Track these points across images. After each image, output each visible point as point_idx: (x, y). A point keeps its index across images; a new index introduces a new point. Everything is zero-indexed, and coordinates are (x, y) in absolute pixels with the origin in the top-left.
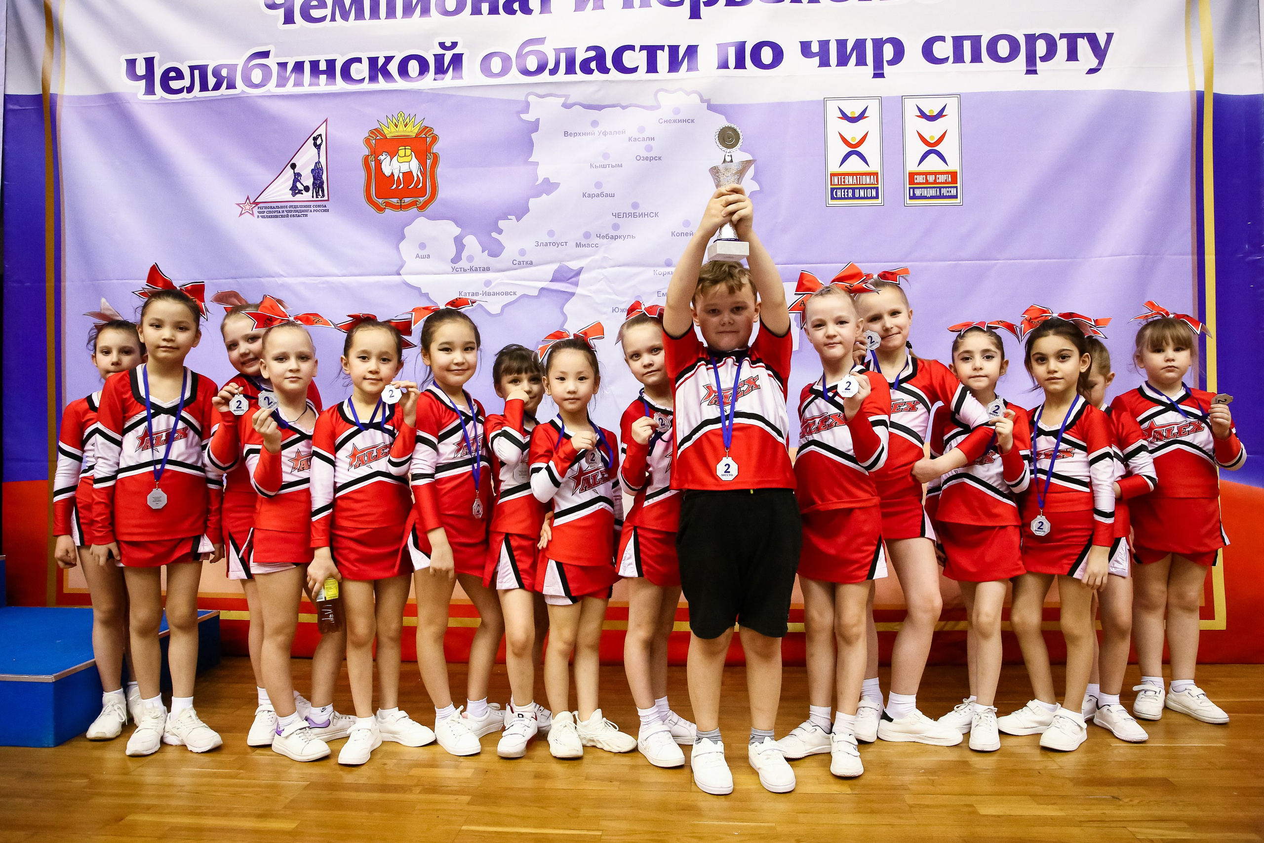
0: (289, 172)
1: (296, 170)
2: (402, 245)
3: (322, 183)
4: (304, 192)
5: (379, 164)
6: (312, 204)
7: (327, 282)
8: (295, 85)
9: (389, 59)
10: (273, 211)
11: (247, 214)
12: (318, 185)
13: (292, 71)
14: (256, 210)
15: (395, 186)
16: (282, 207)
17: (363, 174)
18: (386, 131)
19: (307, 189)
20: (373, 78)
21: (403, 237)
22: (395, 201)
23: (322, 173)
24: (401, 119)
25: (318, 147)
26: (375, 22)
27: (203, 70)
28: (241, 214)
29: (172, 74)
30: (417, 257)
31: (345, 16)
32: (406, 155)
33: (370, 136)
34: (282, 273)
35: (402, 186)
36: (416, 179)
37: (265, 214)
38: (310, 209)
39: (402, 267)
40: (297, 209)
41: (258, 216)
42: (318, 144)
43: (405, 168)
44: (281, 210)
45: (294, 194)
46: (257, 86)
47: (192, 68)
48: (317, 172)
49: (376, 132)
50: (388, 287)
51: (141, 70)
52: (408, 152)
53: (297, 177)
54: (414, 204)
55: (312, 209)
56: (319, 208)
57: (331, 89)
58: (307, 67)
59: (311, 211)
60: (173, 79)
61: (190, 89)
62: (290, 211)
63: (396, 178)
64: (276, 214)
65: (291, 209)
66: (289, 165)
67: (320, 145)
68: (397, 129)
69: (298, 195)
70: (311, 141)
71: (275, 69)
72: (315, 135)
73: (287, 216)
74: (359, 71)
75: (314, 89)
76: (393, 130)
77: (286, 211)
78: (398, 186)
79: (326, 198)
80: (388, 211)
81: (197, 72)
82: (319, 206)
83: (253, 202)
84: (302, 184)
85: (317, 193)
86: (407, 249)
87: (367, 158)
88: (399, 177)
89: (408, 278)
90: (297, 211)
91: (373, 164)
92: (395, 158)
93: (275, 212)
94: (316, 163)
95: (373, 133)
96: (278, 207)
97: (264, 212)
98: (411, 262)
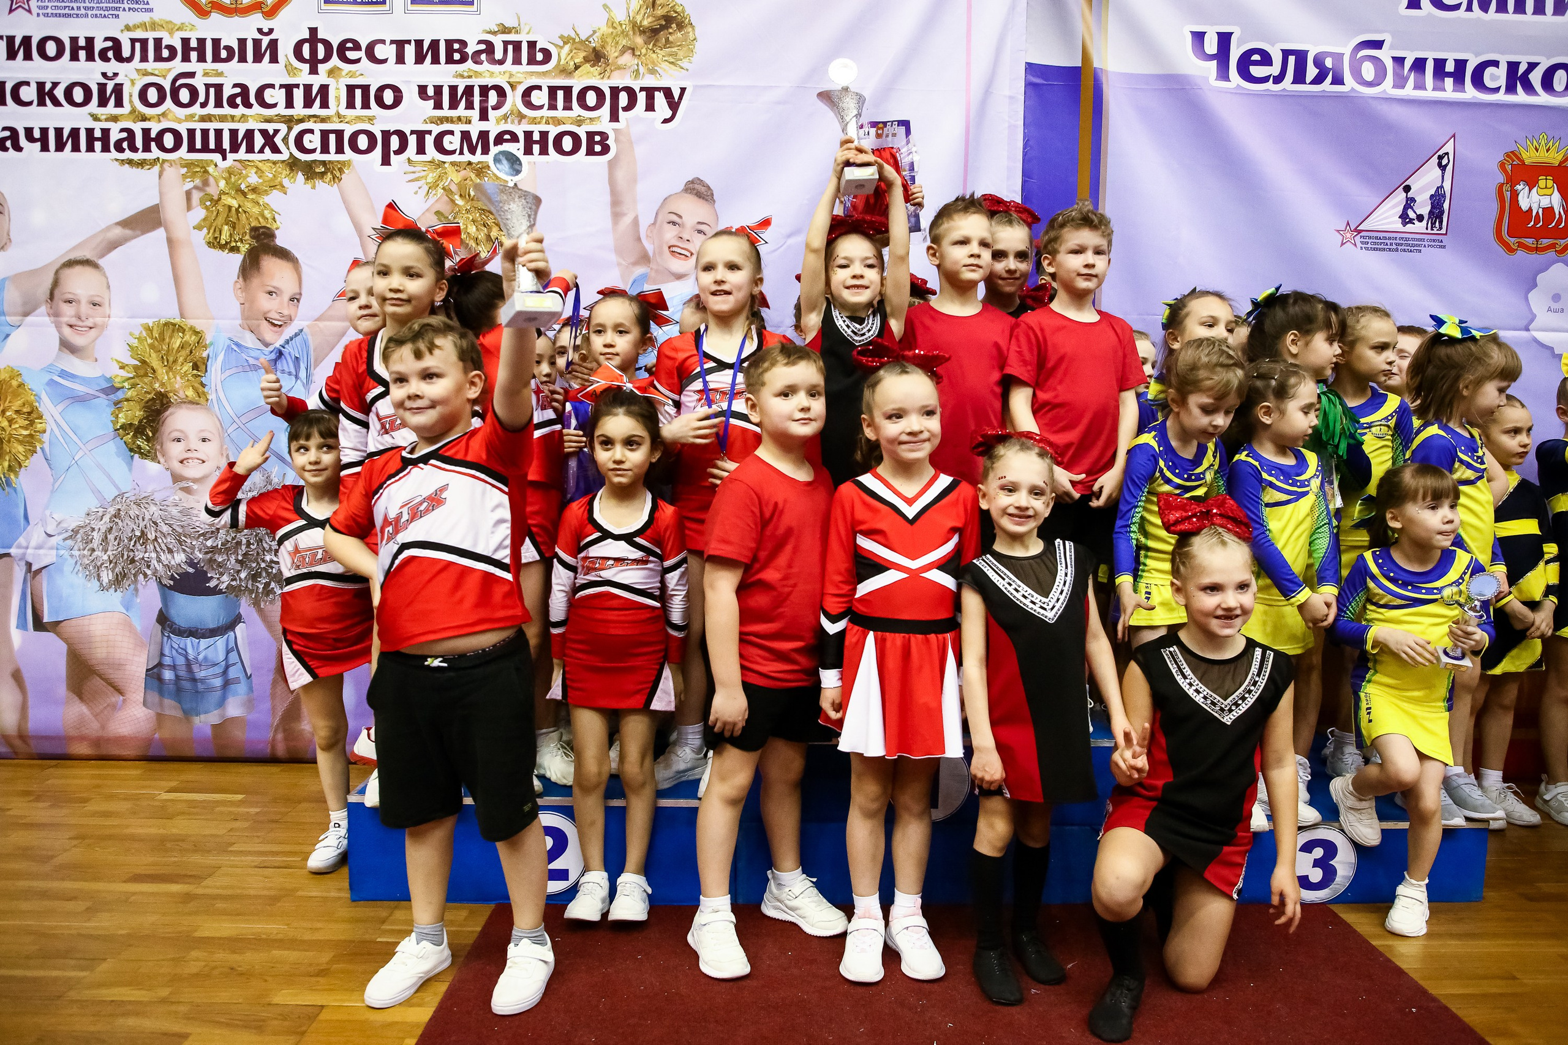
0: (1400, 197)
1: (1410, 195)
2: (1530, 295)
3: (1442, 212)
4: (1416, 222)
5: (1515, 195)
6: (1426, 237)
8: (1416, 88)
9: (1532, 66)
10: (1380, 242)
11: (1349, 243)
12: (1436, 213)
13: (1411, 69)
14: (1358, 239)
15: (1532, 223)
16: (1390, 238)
17: (1495, 206)
18: (1524, 156)
19: (1420, 218)
20: (1511, 89)
21: (1535, 285)
22: (1529, 242)
23: (1444, 201)
24: (1543, 143)
25: (1443, 168)
26: (1519, 17)
27: (1301, 57)
28: (1342, 244)
29: (1256, 57)
31: (1484, 7)
32: (1548, 186)
33: (1505, 159)
35: (1541, 224)
36: (1557, 216)
37: (1369, 246)
38: (1423, 243)
39: (1532, 321)
40: (1408, 242)
41: (1362, 248)
42: (1444, 163)
43: (1545, 202)
44: (1389, 242)
45: (1404, 224)
46: (1370, 84)
47: (1286, 53)
48: (1437, 200)
49: (1513, 155)
51: (1211, 46)
52: (1550, 183)
53: (1410, 203)
54: (1553, 246)
55: (1426, 243)
56: (1433, 244)
57: (1459, 96)
58: (1430, 67)
59: (1425, 246)
60: (1256, 63)
61: (1278, 79)
62: (1400, 244)
63: (1534, 214)
64: (1382, 246)
65: (1401, 241)
66: (1402, 186)
67: (1446, 165)
68: (1538, 154)
69: (1410, 225)
70: (1435, 159)
71: (1389, 64)
72: (1440, 153)
73: (1397, 250)
74: (1494, 78)
75: (1439, 95)
76: (1533, 155)
77: (1395, 244)
78: (1536, 223)
79: (1443, 231)
80: (1521, 254)
81: (1292, 59)
82: (1434, 241)
83: (1355, 230)
84: (1415, 212)
85: (1433, 224)
86: (1537, 300)
87: (1501, 186)
88: (1538, 213)
89: (1539, 335)
90: (1409, 245)
91: (1507, 195)
92: (1535, 189)
93: (1381, 243)
94: (1438, 188)
95: (1508, 156)
96: (1385, 238)
97: (1368, 243)
98: (1543, 316)
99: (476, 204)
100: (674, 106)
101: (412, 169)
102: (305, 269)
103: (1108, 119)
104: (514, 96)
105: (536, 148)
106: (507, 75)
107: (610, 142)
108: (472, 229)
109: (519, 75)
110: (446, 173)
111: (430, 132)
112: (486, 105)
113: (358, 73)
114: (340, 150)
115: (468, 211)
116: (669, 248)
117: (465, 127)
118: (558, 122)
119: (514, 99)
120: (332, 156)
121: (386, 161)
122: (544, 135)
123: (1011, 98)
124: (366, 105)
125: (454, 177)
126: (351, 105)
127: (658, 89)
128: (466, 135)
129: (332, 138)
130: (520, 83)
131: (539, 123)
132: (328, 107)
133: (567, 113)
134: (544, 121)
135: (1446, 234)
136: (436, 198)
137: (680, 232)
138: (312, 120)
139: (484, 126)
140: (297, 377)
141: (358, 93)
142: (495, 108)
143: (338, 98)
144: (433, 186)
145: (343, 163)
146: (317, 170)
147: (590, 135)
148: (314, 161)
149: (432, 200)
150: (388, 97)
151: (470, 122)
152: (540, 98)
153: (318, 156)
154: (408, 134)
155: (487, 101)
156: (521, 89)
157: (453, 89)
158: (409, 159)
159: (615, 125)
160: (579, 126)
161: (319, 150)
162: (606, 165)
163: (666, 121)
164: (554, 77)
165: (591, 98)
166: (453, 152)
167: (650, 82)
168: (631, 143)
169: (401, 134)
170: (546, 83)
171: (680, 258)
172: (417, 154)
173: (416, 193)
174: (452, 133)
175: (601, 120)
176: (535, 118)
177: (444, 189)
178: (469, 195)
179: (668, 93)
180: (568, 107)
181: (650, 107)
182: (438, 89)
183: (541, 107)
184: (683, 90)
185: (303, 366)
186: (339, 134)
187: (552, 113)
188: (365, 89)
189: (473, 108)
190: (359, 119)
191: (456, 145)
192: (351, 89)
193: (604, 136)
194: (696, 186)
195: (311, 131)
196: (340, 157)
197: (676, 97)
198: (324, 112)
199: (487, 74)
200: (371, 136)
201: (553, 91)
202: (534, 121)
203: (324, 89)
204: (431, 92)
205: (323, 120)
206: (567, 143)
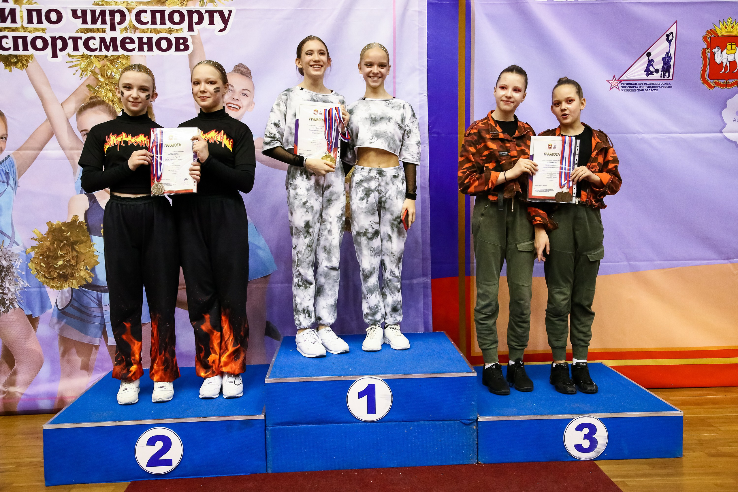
0: (645, 59)
1: (651, 58)
2: (724, 113)
3: (670, 67)
4: (654, 73)
5: (713, 55)
6: (660, 82)
7: (672, 138)
11: (615, 88)
12: (666, 68)
14: (620, 85)
15: (723, 71)
16: (639, 84)
17: (701, 62)
18: (718, 32)
19: (657, 71)
21: (725, 106)
22: (722, 81)
23: (671, 60)
24: (729, 23)
25: (669, 41)
28: (611, 89)
30: (734, 120)
32: (732, 49)
33: (707, 34)
34: (641, 131)
35: (728, 71)
37: (627, 89)
38: (659, 85)
39: (724, 127)
40: (650, 85)
41: (622, 90)
42: (670, 39)
43: (731, 58)
44: (638, 86)
45: (648, 75)
48: (666, 60)
49: (711, 31)
50: (714, 141)
52: (734, 47)
53: (651, 62)
54: (735, 83)
55: (661, 85)
56: (665, 85)
59: (660, 87)
62: (644, 87)
63: (724, 65)
64: (635, 89)
65: (646, 85)
66: (646, 53)
67: (672, 40)
68: (726, 30)
69: (650, 76)
70: (665, 37)
72: (668, 33)
73: (643, 90)
76: (723, 31)
77: (642, 87)
78: (726, 70)
79: (671, 78)
80: (717, 88)
82: (665, 84)
83: (619, 80)
84: (654, 68)
85: (665, 74)
86: (727, 115)
87: (704, 51)
88: (726, 64)
89: (729, 135)
90: (650, 87)
91: (708, 55)
92: (725, 51)
93: (634, 87)
94: (667, 53)
95: (709, 32)
96: (636, 84)
97: (626, 87)
98: (730, 124)
99: (111, 81)
100: (226, 21)
101: (71, 60)
102: (8, 120)
103: (474, 22)
104: (130, 16)
105: (145, 47)
106: (126, 4)
107: (189, 43)
108: (110, 95)
109: (132, 4)
110: (92, 62)
111: (80, 38)
112: (113, 21)
113: (33, 2)
114: (25, 48)
115: (107, 85)
116: (227, 104)
117: (102, 35)
118: (157, 31)
119: (130, 18)
120: (21, 52)
121: (55, 55)
122: (150, 39)
123: (420, 12)
124: (40, 21)
125: (97, 65)
126: (30, 21)
127: (216, 12)
128: (103, 40)
129: (20, 41)
130: (133, 8)
131: (147, 32)
132: (16, 22)
133: (163, 27)
134: (149, 31)
135: (672, 79)
136: (86, 77)
137: (233, 95)
138: (6, 30)
139: (113, 34)
140: (8, 184)
141: (34, 14)
142: (120, 23)
143: (22, 17)
144: (85, 70)
145: (28, 56)
146: (12, 61)
147: (177, 39)
148: (10, 55)
149: (84, 79)
150: (53, 16)
151: (104, 32)
152: (146, 17)
153: (12, 52)
154: (67, 39)
155: (114, 19)
156: (134, 12)
157: (93, 12)
158: (69, 54)
159: (191, 33)
160: (171, 34)
161: (12, 48)
162: (187, 57)
163: (221, 30)
164: (154, 5)
165: (177, 18)
166: (95, 50)
167: (211, 7)
168: (202, 43)
169: (63, 39)
170: (149, 8)
171: (233, 110)
172: (74, 50)
173: (74, 74)
174: (94, 38)
175: (183, 30)
176: (144, 29)
177: (91, 71)
178: (107, 75)
179: (221, 13)
180: (163, 23)
181: (211, 22)
182: (84, 12)
183: (147, 23)
184: (230, 12)
185: (11, 177)
186: (25, 39)
187: (154, 26)
188: (39, 11)
189: (106, 23)
190: (36, 30)
191: (97, 46)
192: (30, 12)
193: (185, 40)
194: (241, 68)
195: (7, 37)
196: (25, 53)
197: (227, 17)
198: (13, 26)
199: (113, 3)
200: (44, 40)
201: (153, 13)
202: (143, 31)
203: (13, 12)
204: (79, 14)
205: (14, 30)
206: (164, 44)
